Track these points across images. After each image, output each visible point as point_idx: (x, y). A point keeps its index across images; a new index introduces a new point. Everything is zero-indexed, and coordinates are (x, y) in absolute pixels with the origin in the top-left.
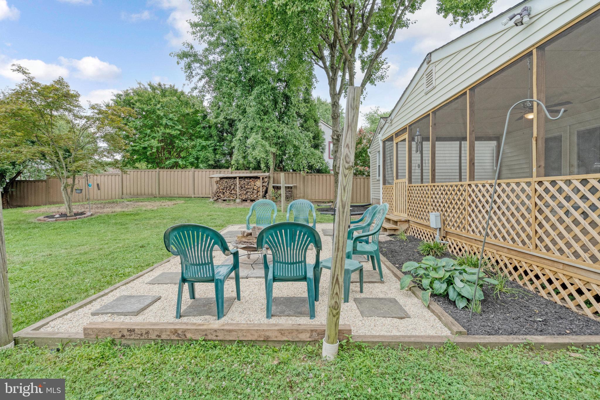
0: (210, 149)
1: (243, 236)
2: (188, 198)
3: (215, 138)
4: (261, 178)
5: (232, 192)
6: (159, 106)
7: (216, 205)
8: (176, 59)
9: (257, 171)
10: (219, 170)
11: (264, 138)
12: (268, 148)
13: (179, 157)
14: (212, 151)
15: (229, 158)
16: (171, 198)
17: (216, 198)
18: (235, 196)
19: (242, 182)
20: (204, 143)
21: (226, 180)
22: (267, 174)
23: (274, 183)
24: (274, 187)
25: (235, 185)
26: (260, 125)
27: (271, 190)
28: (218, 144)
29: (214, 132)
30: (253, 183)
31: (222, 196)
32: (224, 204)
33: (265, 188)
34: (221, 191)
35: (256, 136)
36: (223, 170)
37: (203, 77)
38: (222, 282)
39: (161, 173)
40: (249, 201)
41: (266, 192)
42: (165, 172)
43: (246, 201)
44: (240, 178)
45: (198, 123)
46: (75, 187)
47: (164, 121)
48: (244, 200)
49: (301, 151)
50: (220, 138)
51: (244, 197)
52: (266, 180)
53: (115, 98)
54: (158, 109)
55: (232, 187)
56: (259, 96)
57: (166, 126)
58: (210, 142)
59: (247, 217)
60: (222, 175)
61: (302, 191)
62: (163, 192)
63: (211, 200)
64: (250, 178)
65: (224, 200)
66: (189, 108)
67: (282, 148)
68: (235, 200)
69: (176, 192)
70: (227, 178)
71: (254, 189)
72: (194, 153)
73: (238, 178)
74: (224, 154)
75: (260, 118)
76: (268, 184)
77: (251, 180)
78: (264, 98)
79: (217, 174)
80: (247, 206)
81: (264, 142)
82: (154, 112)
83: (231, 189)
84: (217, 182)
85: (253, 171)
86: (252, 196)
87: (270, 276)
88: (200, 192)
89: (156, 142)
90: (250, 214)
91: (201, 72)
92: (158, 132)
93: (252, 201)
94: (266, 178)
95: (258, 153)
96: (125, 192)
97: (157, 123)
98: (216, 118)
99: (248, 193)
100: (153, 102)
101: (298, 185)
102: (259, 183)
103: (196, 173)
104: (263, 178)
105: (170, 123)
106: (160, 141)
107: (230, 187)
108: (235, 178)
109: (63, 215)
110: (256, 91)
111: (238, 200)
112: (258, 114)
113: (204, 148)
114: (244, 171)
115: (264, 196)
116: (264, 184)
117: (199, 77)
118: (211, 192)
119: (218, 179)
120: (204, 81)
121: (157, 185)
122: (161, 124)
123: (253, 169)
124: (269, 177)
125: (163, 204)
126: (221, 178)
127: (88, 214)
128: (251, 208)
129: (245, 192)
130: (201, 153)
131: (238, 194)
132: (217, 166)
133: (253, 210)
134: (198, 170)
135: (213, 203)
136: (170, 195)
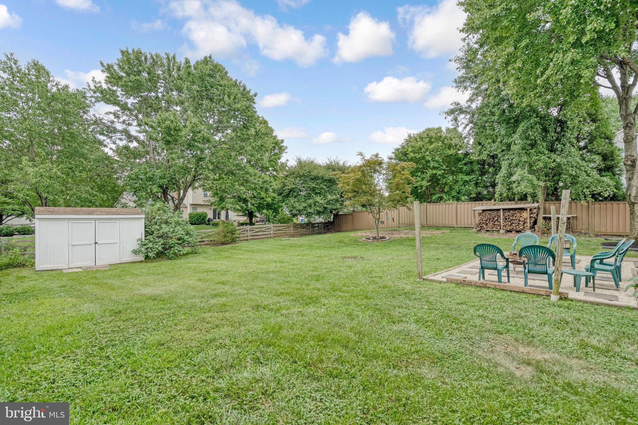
0: (472, 183)
1: (511, 255)
2: (452, 228)
3: (477, 172)
4: (528, 210)
5: (496, 223)
6: (428, 153)
7: (480, 235)
8: (444, 115)
9: (523, 202)
10: (481, 202)
11: (531, 172)
12: (536, 182)
13: (443, 191)
14: (473, 185)
15: (491, 190)
16: (437, 228)
17: (479, 229)
18: (499, 227)
19: (507, 214)
20: (467, 178)
21: (489, 212)
22: (536, 205)
23: (545, 213)
24: (545, 218)
25: (499, 216)
26: (526, 160)
27: (540, 221)
28: (480, 178)
29: (476, 167)
30: (518, 214)
31: (485, 226)
32: (488, 234)
33: (533, 219)
34: (484, 222)
35: (522, 172)
36: (484, 202)
37: (467, 125)
38: (501, 271)
39: (428, 206)
40: (513, 232)
41: (535, 223)
42: (431, 206)
43: (511, 231)
44: (504, 210)
45: (459, 160)
46: (380, 220)
47: (432, 164)
48: (508, 231)
49: (580, 179)
50: (482, 172)
51: (509, 228)
52: (535, 211)
53: (394, 151)
54: (428, 156)
55: (496, 218)
56: (524, 132)
57: (434, 168)
58: (472, 177)
59: (513, 245)
60: (485, 208)
61: (585, 222)
62: (430, 222)
63: (475, 230)
64: (516, 209)
65: (487, 231)
66: (452, 149)
67: (555, 178)
68: (498, 231)
69: (441, 223)
70: (490, 210)
71: (520, 221)
72: (456, 187)
73: (502, 210)
74: (486, 187)
75: (526, 153)
76: (537, 215)
77: (516, 212)
78: (531, 133)
79: (480, 206)
80: (512, 237)
81: (531, 176)
82: (424, 158)
83: (495, 221)
84: (480, 214)
85: (519, 202)
86: (517, 227)
87: (527, 270)
88: (462, 223)
89: (426, 182)
90: (515, 242)
91: (466, 122)
92: (427, 173)
93: (518, 232)
94: (535, 208)
95: (524, 188)
96: (401, 222)
97: (426, 167)
98: (479, 156)
99: (513, 225)
100: (423, 150)
101: (579, 215)
102: (526, 215)
103: (459, 206)
104: (531, 210)
105: (436, 165)
106: (428, 181)
107: (494, 218)
108: (499, 210)
109: (374, 238)
110: (522, 126)
111: (502, 231)
112: (524, 149)
113: (465, 183)
114: (507, 202)
115: (532, 227)
116: (532, 215)
117: (463, 126)
118: (473, 223)
119: (481, 211)
120: (468, 128)
121: (425, 216)
122: (429, 167)
123: (518, 200)
124: (539, 208)
125: (434, 233)
126: (484, 211)
127: (388, 238)
128: (516, 238)
129: (510, 223)
130: (463, 188)
131: (502, 225)
132: (479, 198)
133: (518, 240)
134: (460, 202)
135: (476, 233)
136: (436, 225)
